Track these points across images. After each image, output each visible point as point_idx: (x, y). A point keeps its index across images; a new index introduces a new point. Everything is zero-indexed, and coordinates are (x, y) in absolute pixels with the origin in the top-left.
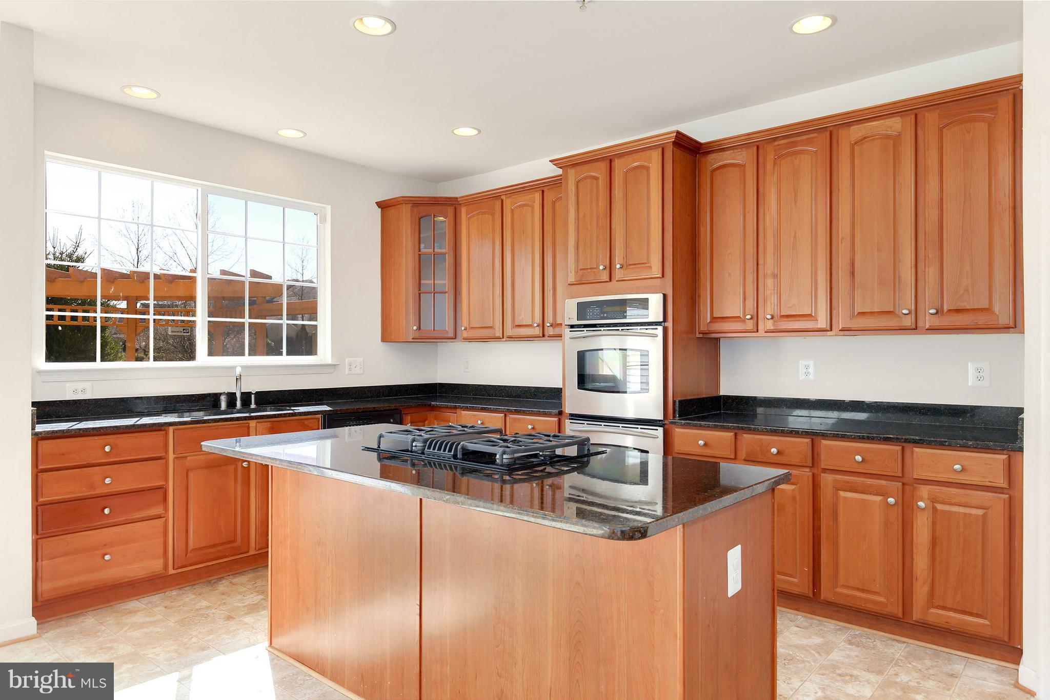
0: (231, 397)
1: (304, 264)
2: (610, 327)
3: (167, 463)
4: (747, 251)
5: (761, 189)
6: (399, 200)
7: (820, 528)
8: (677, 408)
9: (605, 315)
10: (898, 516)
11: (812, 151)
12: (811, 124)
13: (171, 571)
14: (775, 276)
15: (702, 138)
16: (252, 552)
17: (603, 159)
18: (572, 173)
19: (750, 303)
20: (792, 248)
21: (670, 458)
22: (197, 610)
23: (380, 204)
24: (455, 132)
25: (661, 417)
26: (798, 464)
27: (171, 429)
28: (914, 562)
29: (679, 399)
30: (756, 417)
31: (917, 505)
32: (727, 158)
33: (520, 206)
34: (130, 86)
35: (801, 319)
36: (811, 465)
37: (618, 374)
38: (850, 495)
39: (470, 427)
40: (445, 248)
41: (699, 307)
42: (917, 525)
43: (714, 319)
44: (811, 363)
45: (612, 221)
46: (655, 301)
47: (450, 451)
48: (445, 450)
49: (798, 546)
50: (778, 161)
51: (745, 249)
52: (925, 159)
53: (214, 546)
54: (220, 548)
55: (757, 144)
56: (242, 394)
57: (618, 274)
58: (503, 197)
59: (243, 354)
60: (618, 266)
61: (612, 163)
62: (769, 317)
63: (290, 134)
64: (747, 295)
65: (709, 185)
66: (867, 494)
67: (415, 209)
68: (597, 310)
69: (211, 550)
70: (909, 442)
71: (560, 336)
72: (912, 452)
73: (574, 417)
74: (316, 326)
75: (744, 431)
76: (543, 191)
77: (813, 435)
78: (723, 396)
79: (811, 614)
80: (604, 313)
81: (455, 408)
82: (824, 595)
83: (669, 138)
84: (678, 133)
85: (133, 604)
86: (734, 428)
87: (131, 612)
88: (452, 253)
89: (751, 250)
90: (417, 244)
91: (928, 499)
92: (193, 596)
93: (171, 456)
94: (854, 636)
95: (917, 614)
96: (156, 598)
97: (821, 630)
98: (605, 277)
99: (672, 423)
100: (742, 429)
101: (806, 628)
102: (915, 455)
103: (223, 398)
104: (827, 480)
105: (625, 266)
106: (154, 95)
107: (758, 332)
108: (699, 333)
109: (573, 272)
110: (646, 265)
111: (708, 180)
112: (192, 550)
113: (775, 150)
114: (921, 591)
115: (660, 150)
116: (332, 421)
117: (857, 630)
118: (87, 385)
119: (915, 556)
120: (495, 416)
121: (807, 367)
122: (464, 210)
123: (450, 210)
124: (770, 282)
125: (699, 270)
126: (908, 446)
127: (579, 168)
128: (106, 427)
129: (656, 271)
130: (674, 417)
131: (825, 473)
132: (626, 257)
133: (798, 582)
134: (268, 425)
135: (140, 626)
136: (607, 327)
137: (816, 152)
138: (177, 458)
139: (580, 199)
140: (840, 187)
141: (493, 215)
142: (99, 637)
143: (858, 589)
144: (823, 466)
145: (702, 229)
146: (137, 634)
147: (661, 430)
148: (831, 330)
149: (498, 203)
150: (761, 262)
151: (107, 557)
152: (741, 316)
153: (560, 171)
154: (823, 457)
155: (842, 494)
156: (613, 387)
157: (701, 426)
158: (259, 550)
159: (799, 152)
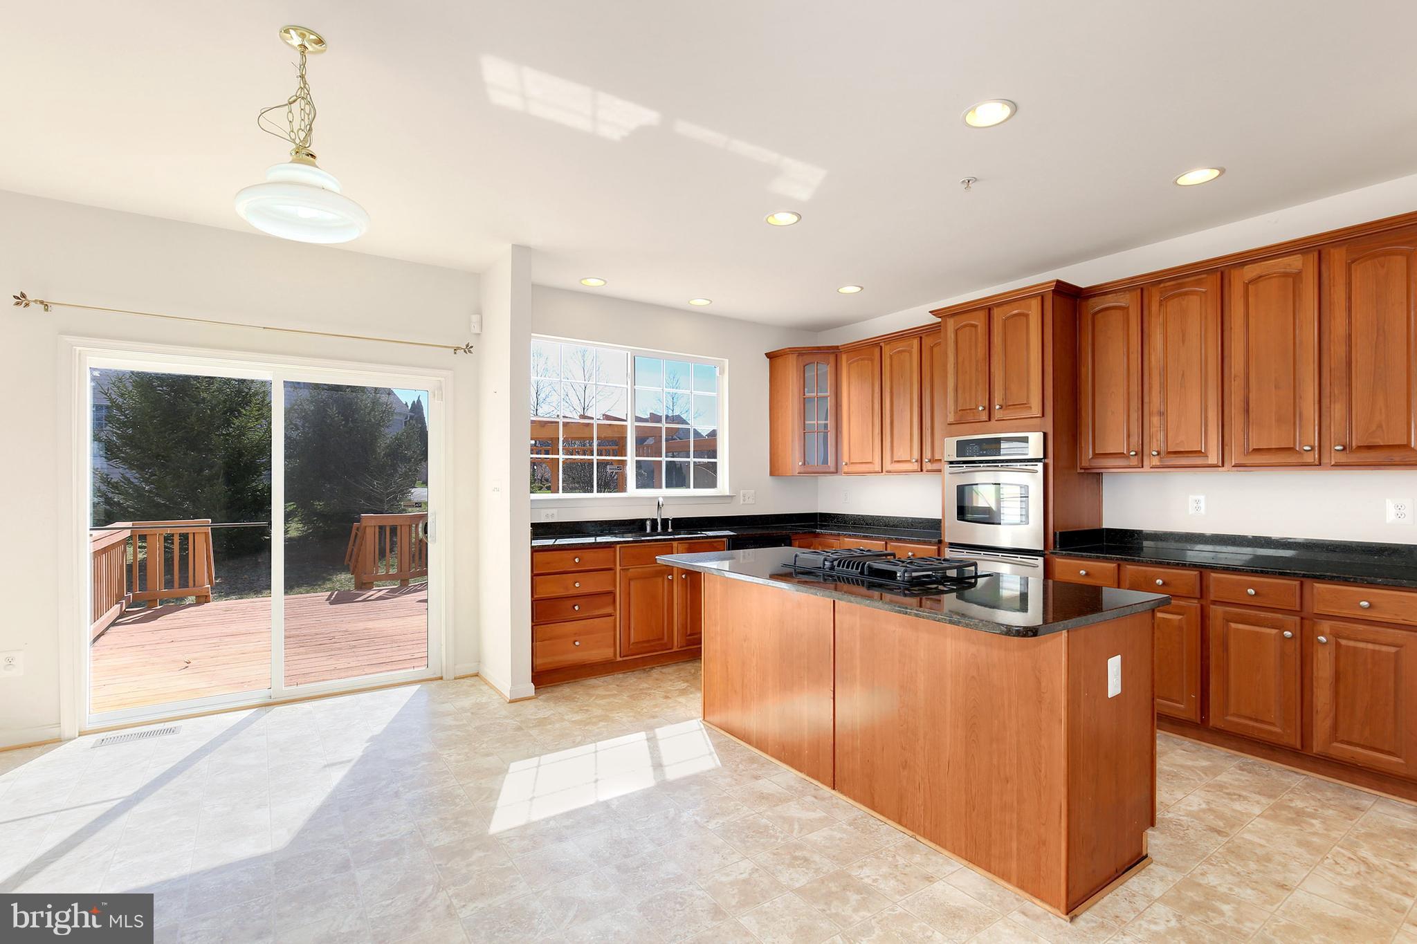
0: (654, 521)
1: (674, 401)
2: (989, 463)
3: (615, 573)
4: (1131, 390)
5: (1146, 330)
6: (786, 351)
7: (1208, 658)
8: (1058, 540)
9: (985, 452)
10: (1295, 649)
11: (1202, 292)
12: (1199, 265)
13: (619, 659)
14: (1161, 414)
15: (1082, 282)
16: (675, 649)
17: (981, 308)
18: (951, 324)
19: (1135, 440)
20: (1179, 386)
21: (1050, 582)
22: (641, 689)
23: (769, 355)
24: (840, 290)
25: (1041, 548)
26: (1184, 595)
27: (618, 546)
28: (1314, 696)
29: (1061, 531)
30: (1142, 550)
31: (1318, 639)
32: (1110, 301)
33: (899, 352)
34: (586, 278)
35: (1190, 455)
36: (1199, 597)
37: (994, 507)
38: (1241, 626)
39: (867, 551)
40: (829, 393)
41: (1080, 443)
42: (1318, 659)
43: (1096, 455)
44: (1202, 498)
45: (992, 365)
46: (1035, 439)
47: (857, 569)
48: (852, 568)
49: (1185, 674)
50: (1164, 303)
51: (1128, 388)
52: (1330, 295)
53: (648, 641)
54: (653, 643)
55: (1141, 286)
56: (662, 519)
57: (997, 413)
58: (882, 344)
59: (661, 487)
60: (997, 407)
61: (992, 312)
62: (1155, 453)
63: (699, 303)
64: (1131, 433)
65: (1090, 327)
66: (1262, 626)
67: (801, 358)
68: (976, 448)
69: (645, 645)
70: (1308, 577)
71: (940, 471)
72: (1312, 587)
73: (952, 545)
74: (716, 463)
75: (1126, 562)
76: (921, 338)
77: (1202, 568)
78: (1106, 529)
79: (1198, 740)
80: (983, 450)
81: (839, 535)
82: (1213, 722)
83: (1049, 287)
84: (1058, 282)
85: (593, 681)
86: (1117, 559)
87: (594, 687)
88: (833, 397)
89: (1135, 388)
90: (802, 390)
91: (1330, 634)
92: (635, 680)
93: (618, 568)
94: (1248, 764)
95: (1317, 746)
96: (608, 678)
97: (1210, 755)
98: (984, 417)
99: (1052, 553)
100: (1125, 560)
101: (1193, 752)
102: (1315, 591)
103: (648, 522)
104: (1217, 612)
105: (1004, 407)
106: (603, 283)
107: (1143, 467)
108: (1081, 469)
109: (953, 412)
110: (1025, 405)
111: (1090, 322)
112: (633, 643)
113: (1161, 293)
114: (1322, 726)
115: (1039, 298)
116: (736, 544)
117: (1251, 759)
118: (554, 511)
119: (1315, 690)
120: (877, 544)
121: (1197, 502)
122: (844, 357)
123: (832, 358)
124: (1156, 420)
125: (1080, 409)
126: (1307, 582)
127: (956, 318)
128: (576, 544)
129: (1036, 410)
130: (1055, 547)
131: (1214, 604)
132: (1005, 398)
133: (1184, 707)
134: (687, 546)
135: (603, 697)
136: (986, 463)
137: (1205, 293)
138: (622, 569)
139: (959, 345)
140: (1232, 326)
141: (872, 360)
142: (577, 702)
143: (1251, 719)
144: (1212, 598)
145: (1083, 370)
146: (602, 702)
147: (1041, 559)
148: (1223, 466)
149: (877, 351)
150: (1146, 400)
151: (577, 643)
152: (1125, 452)
153: (940, 320)
154: (1212, 589)
155: (1233, 625)
156: (989, 517)
157: (1082, 556)
158: (681, 647)
159: (1186, 294)
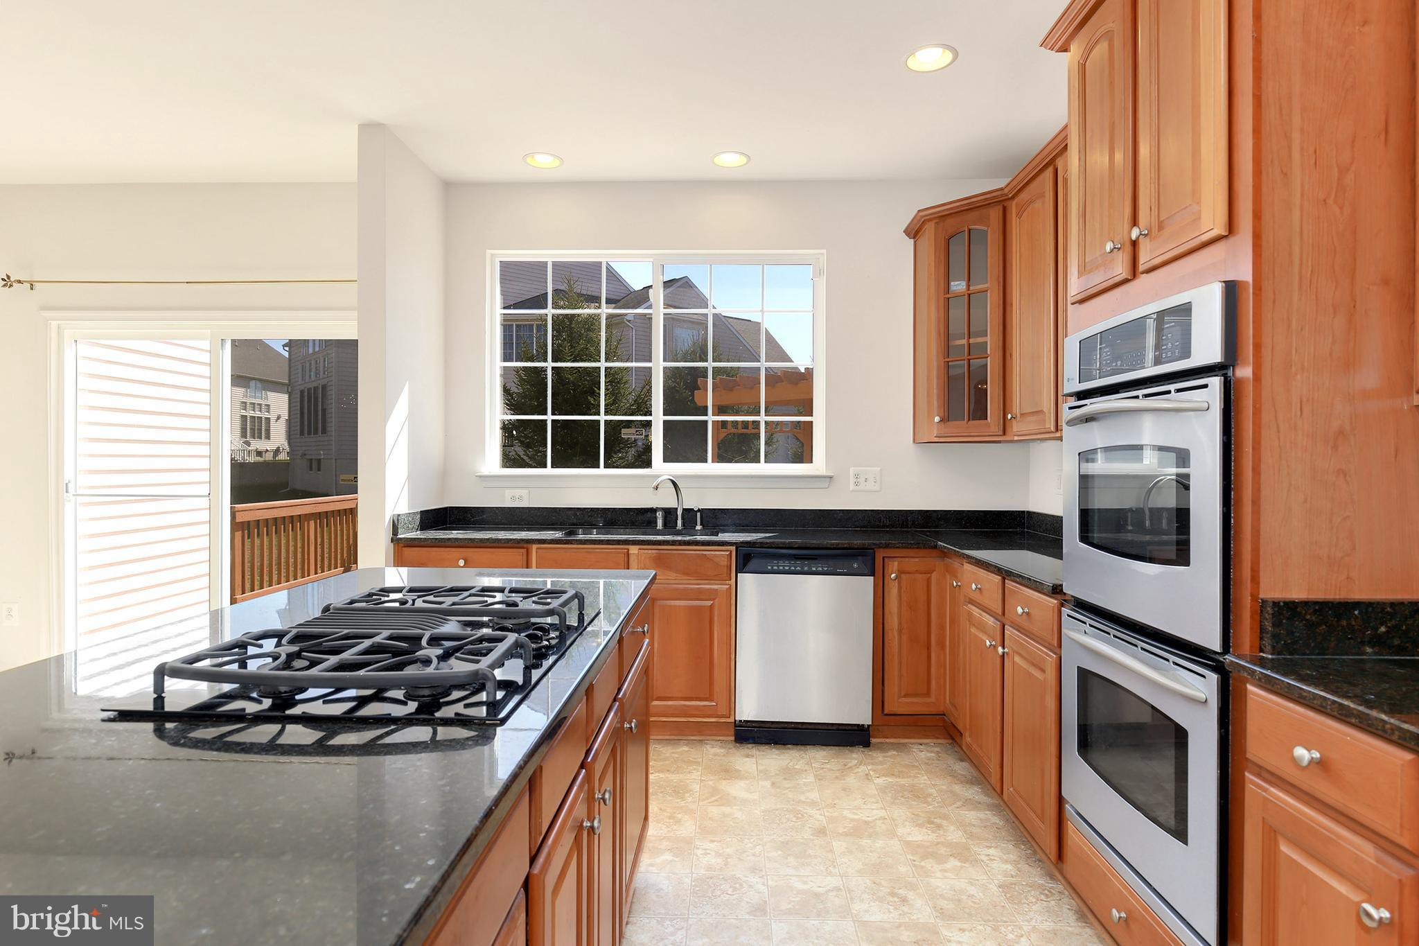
0: (670, 514)
6: (918, 217)
8: (1268, 625)
9: (1119, 363)
34: (532, 154)
45: (1137, 123)
58: (1056, 161)
59: (706, 461)
63: (730, 161)
67: (941, 226)
74: (810, 423)
88: (996, 287)
90: (942, 282)
98: (1122, 269)
103: (659, 515)
106: (557, 163)
110: (1191, 212)
118: (524, 492)
122: (1014, 207)
123: (994, 215)
127: (1084, 32)
129: (1209, 218)
132: (1156, 203)
139: (1088, 100)
141: (1043, 200)
147: (1213, 680)
149: (1050, 176)
